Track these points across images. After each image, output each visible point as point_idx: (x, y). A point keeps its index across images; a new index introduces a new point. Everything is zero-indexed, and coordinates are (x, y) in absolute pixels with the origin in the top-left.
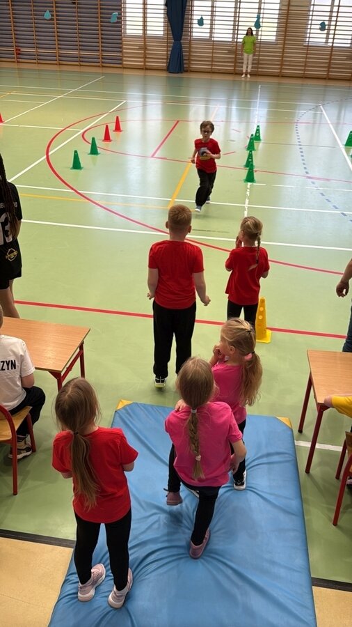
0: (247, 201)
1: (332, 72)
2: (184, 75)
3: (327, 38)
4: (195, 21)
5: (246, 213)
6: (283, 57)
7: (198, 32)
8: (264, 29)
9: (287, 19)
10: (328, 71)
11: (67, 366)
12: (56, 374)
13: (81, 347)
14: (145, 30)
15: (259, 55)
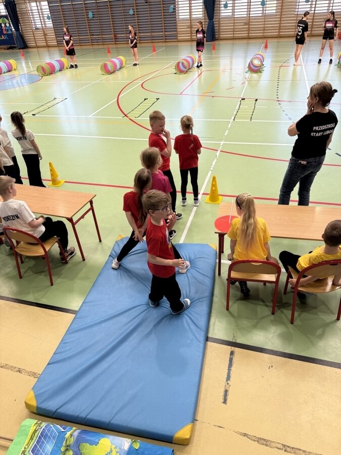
1: (315, 31)
2: (216, 42)
3: (311, 7)
4: (223, 6)
5: (230, 125)
6: (280, 24)
7: (225, 13)
8: (267, 6)
14: (190, 15)
15: (264, 24)
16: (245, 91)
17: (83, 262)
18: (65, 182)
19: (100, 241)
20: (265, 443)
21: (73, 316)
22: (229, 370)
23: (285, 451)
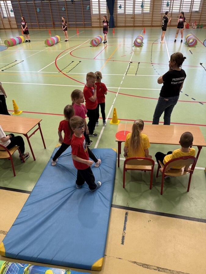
0: (125, 73)
2: (115, 28)
3: (170, 9)
4: (118, 7)
6: (152, 18)
7: (120, 11)
8: (145, 8)
14: (99, 12)
15: (143, 19)
16: (132, 58)
17: (34, 162)
18: (23, 112)
19: (45, 148)
20: (146, 266)
21: (28, 195)
22: (125, 224)
23: (159, 270)
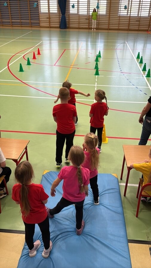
0: (96, 83)
1: (131, 27)
2: (67, 30)
3: (128, 13)
4: (71, 6)
5: (96, 88)
6: (109, 21)
7: (73, 11)
8: (100, 9)
9: (110, 5)
10: (129, 27)
11: (20, 157)
12: (15, 161)
13: (26, 148)
14: (49, 10)
